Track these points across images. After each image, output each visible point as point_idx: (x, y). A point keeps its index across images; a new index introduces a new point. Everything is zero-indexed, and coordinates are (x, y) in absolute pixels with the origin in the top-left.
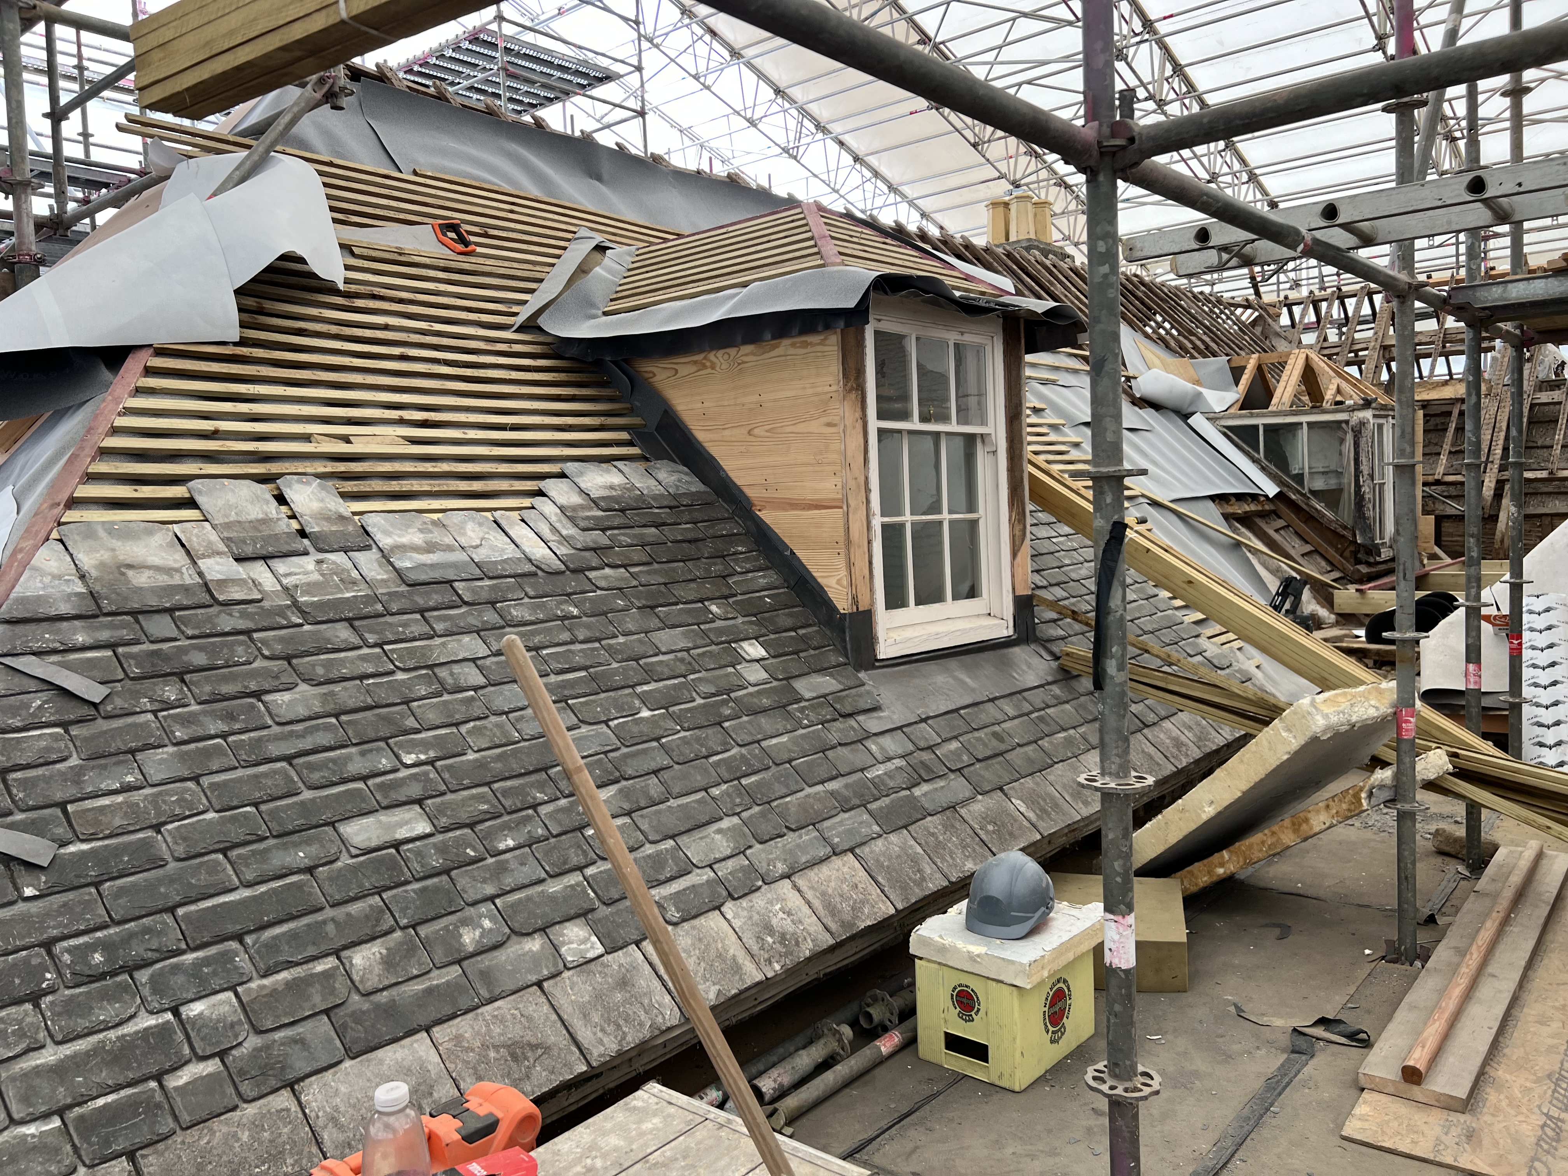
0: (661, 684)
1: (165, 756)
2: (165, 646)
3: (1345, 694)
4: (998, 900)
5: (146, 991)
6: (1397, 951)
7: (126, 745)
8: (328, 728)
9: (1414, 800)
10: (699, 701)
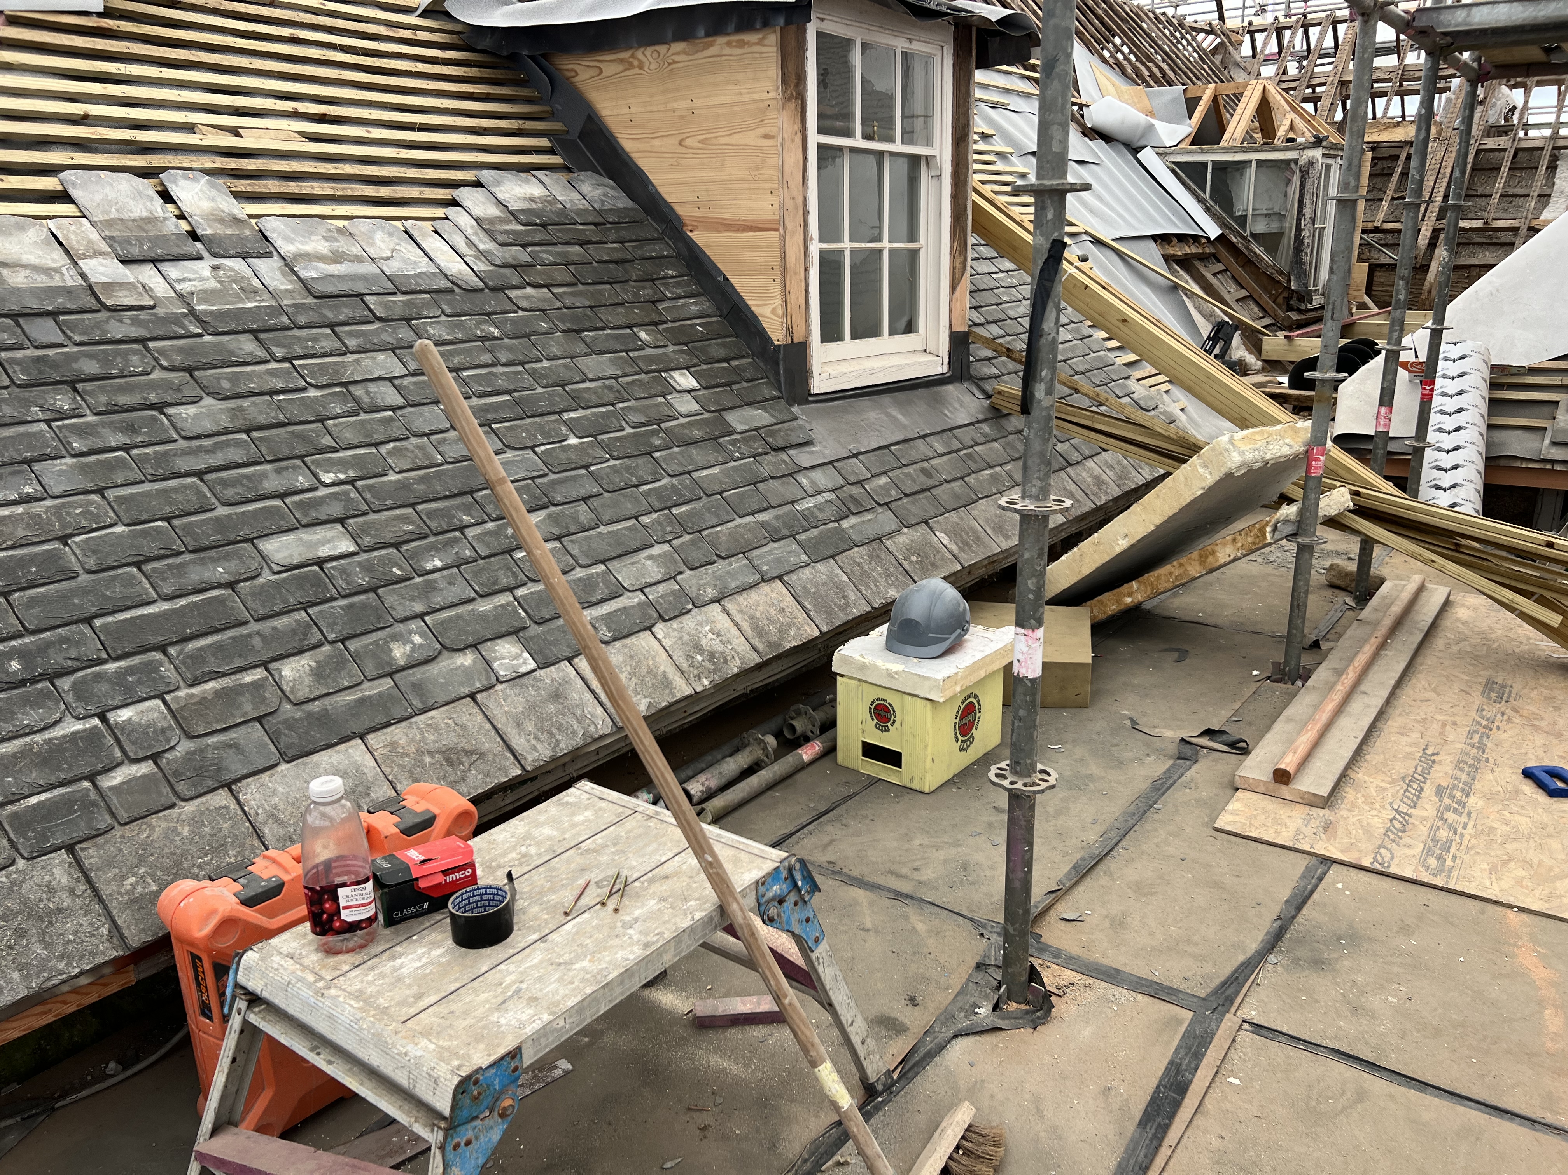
0: (589, 412)
1: (64, 468)
2: (52, 352)
3: (1262, 432)
4: (917, 622)
5: (70, 698)
6: (1282, 672)
7: (21, 455)
8: (238, 443)
9: (1314, 534)
10: (628, 430)
